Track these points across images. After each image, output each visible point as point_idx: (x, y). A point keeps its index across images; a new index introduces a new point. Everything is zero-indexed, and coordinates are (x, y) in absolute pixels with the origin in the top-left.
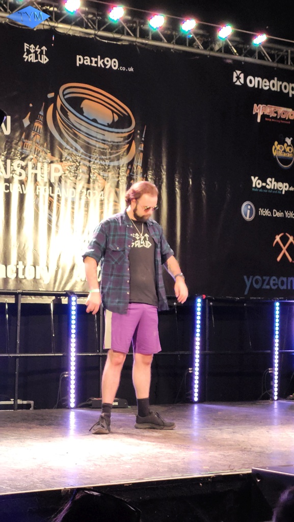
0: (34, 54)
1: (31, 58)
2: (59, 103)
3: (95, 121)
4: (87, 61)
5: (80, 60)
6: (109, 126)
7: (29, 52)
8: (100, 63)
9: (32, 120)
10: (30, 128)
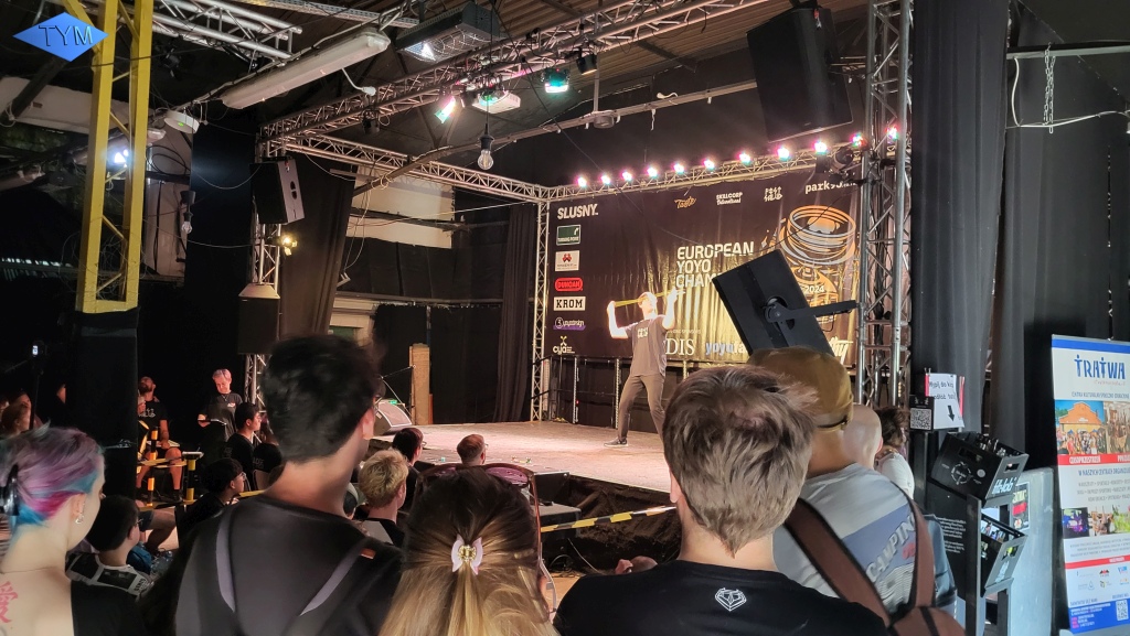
0: (773, 195)
1: (771, 198)
2: (789, 224)
3: (819, 232)
4: (814, 188)
5: (808, 189)
6: (831, 233)
7: (768, 194)
8: (826, 186)
9: (768, 242)
10: (767, 247)
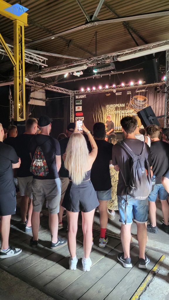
0: (129, 93)
2: (133, 99)
3: (140, 101)
5: (137, 92)
8: (141, 91)
10: (128, 105)
